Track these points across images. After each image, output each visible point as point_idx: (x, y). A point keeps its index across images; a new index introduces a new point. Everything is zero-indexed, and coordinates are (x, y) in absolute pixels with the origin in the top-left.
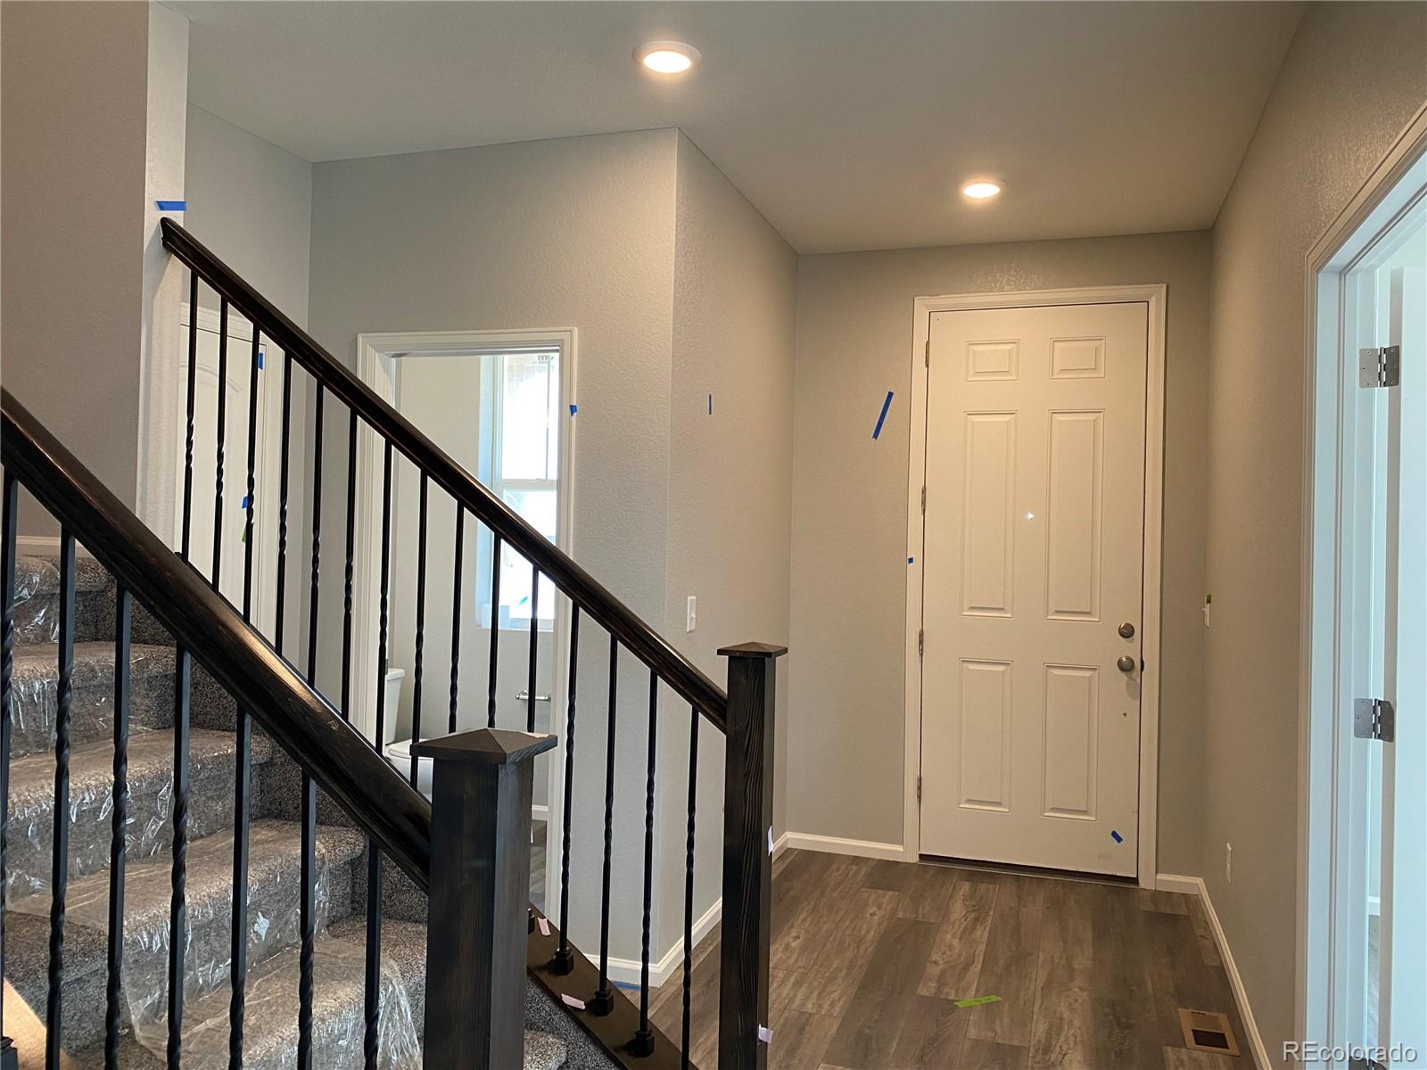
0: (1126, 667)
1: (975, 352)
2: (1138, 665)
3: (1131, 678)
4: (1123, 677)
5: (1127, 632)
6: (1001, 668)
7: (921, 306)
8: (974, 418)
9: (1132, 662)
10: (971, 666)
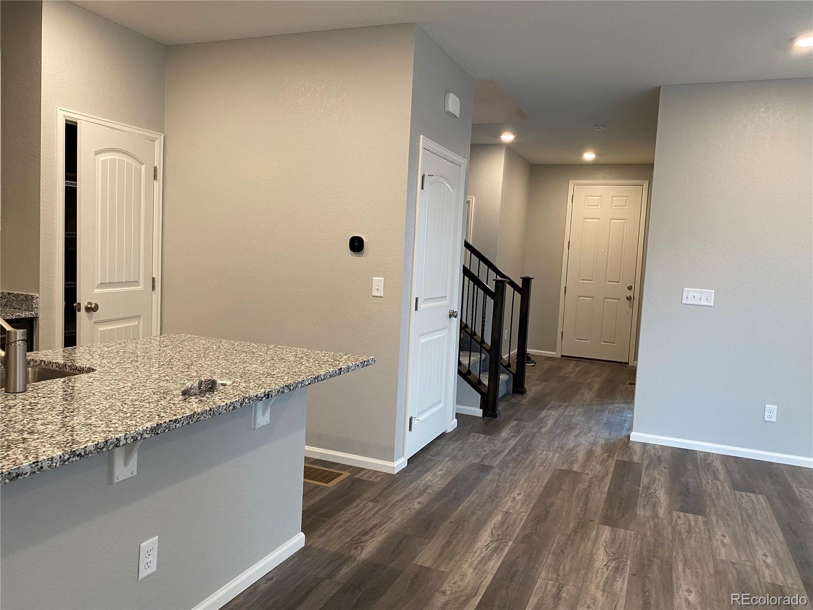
0: (629, 299)
1: (588, 199)
2: (633, 298)
3: (630, 302)
4: (628, 302)
5: (630, 288)
6: (590, 299)
7: (571, 183)
8: (587, 220)
9: (631, 298)
10: (581, 298)
